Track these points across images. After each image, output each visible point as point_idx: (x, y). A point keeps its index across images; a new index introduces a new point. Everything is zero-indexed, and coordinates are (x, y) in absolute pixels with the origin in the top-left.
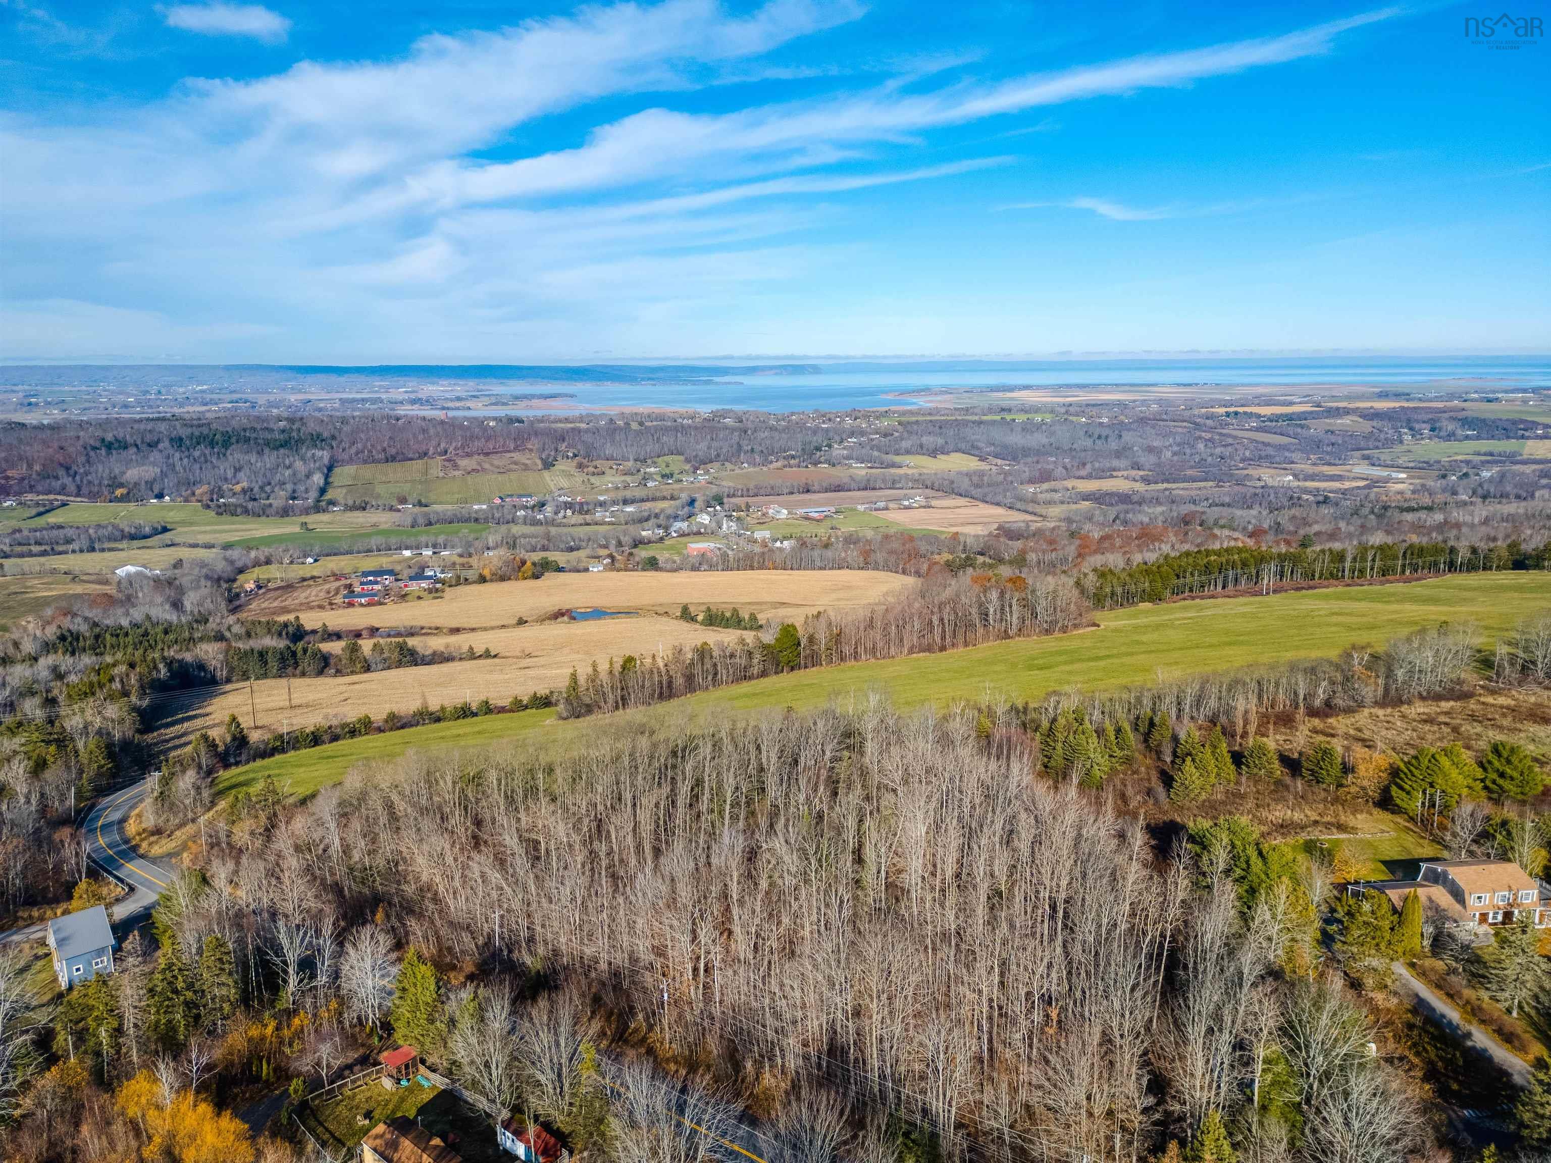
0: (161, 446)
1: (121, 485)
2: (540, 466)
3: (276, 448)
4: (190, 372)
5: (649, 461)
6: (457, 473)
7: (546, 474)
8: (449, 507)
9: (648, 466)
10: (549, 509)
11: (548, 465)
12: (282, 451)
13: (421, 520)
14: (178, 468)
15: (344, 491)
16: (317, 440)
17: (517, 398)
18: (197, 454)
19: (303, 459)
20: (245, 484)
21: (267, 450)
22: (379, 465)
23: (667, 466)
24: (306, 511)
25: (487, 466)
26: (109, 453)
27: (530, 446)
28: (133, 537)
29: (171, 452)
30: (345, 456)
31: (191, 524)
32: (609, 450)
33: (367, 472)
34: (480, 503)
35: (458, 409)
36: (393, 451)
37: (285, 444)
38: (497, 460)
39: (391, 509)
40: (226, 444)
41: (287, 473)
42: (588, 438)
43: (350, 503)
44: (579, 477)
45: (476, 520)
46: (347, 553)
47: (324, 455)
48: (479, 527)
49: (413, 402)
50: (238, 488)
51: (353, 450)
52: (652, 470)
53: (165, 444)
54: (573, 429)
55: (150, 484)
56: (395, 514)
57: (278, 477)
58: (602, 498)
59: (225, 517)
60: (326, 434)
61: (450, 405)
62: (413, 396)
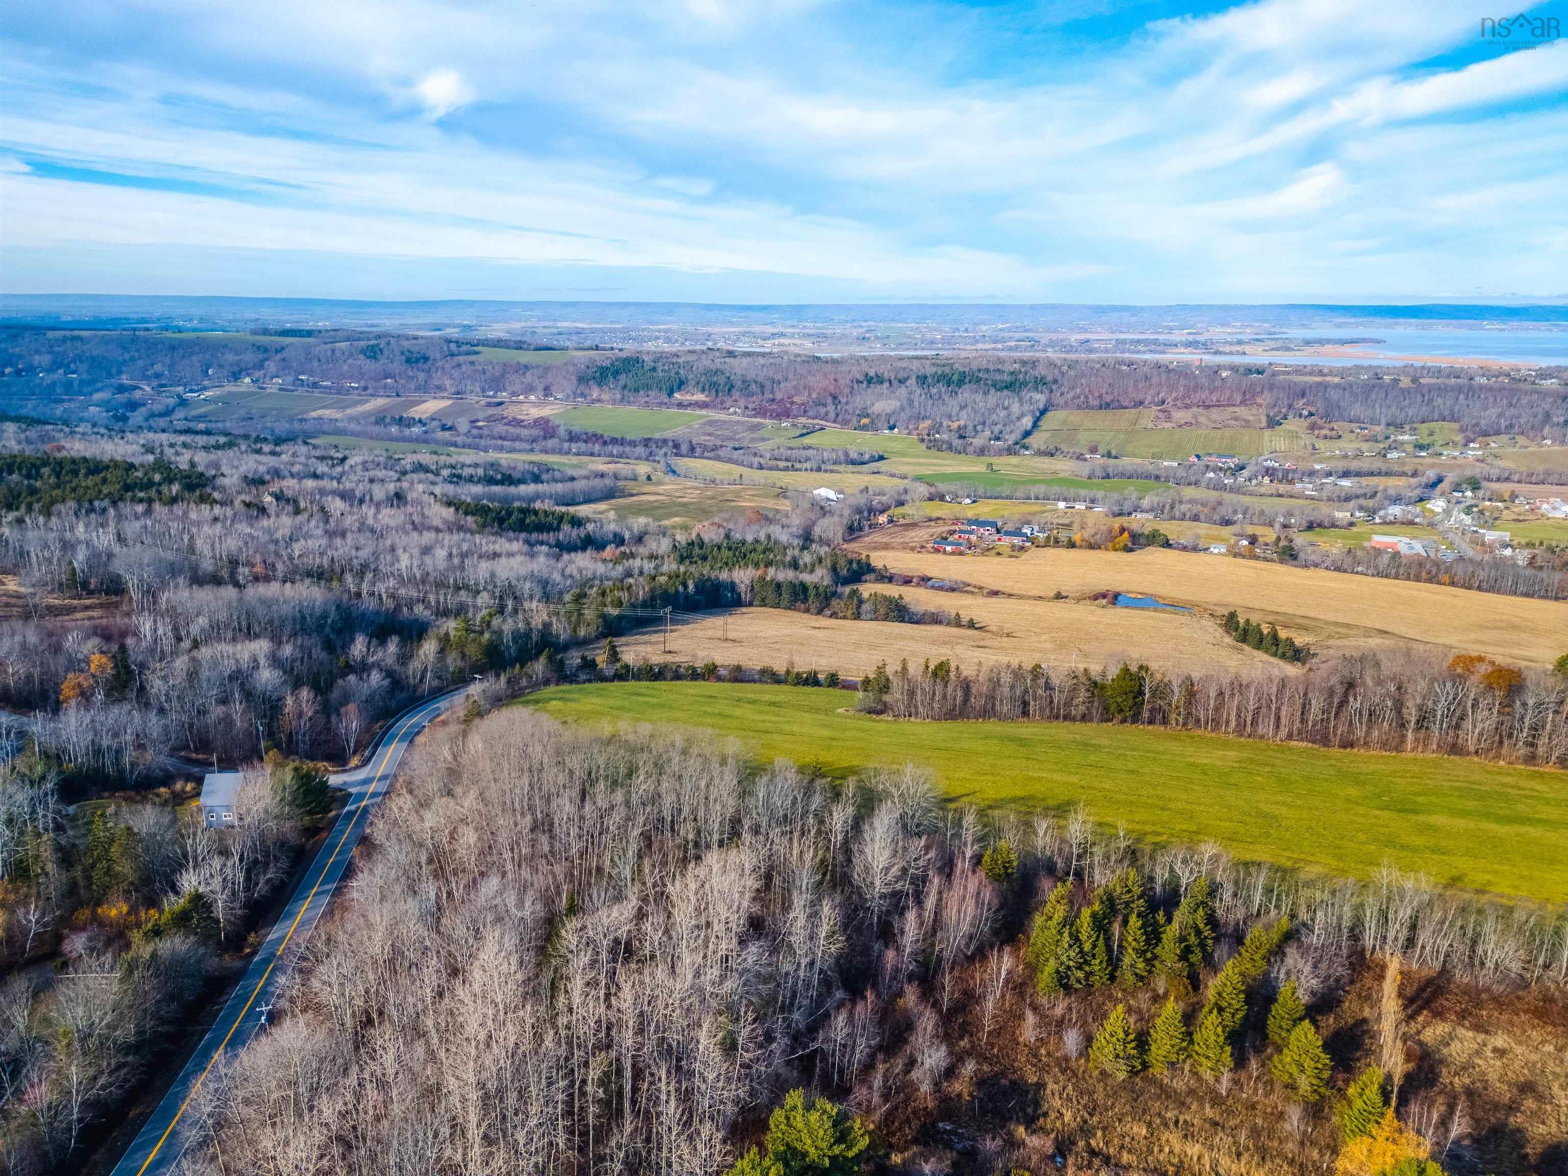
0: (908, 383)
1: (867, 416)
2: (1264, 424)
3: (1000, 390)
4: (1000, 310)
5: (1407, 427)
6: (1167, 425)
7: (1267, 433)
8: (1139, 461)
9: (1404, 433)
10: (1245, 473)
11: (1273, 423)
12: (1005, 392)
13: (1099, 473)
14: (916, 404)
15: (1048, 435)
16: (1040, 383)
17: (1308, 343)
18: (934, 391)
19: (1021, 401)
20: (962, 423)
21: (992, 391)
22: (1091, 412)
23: (1431, 434)
24: (1000, 453)
25: (1202, 420)
26: (868, 387)
27: (1259, 400)
28: (853, 463)
29: (914, 388)
30: (1061, 401)
31: (904, 455)
32: (1357, 410)
33: (1075, 417)
34: (1173, 460)
35: (1231, 353)
36: (1108, 398)
37: (1009, 386)
38: (1215, 414)
39: (1080, 457)
40: (960, 383)
41: (1003, 413)
42: (1334, 395)
43: (1043, 448)
44: (1307, 439)
45: (1157, 477)
46: (1008, 498)
47: (1040, 399)
48: (1157, 485)
49: (1189, 344)
50: (955, 425)
51: (1072, 394)
52: (1406, 438)
53: (912, 381)
54: (1320, 383)
55: (889, 416)
56: (1081, 463)
57: (994, 417)
58: (1317, 467)
59: (934, 452)
60: (1049, 378)
61: (1227, 349)
62: (1191, 338)
